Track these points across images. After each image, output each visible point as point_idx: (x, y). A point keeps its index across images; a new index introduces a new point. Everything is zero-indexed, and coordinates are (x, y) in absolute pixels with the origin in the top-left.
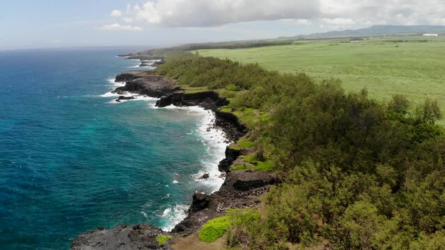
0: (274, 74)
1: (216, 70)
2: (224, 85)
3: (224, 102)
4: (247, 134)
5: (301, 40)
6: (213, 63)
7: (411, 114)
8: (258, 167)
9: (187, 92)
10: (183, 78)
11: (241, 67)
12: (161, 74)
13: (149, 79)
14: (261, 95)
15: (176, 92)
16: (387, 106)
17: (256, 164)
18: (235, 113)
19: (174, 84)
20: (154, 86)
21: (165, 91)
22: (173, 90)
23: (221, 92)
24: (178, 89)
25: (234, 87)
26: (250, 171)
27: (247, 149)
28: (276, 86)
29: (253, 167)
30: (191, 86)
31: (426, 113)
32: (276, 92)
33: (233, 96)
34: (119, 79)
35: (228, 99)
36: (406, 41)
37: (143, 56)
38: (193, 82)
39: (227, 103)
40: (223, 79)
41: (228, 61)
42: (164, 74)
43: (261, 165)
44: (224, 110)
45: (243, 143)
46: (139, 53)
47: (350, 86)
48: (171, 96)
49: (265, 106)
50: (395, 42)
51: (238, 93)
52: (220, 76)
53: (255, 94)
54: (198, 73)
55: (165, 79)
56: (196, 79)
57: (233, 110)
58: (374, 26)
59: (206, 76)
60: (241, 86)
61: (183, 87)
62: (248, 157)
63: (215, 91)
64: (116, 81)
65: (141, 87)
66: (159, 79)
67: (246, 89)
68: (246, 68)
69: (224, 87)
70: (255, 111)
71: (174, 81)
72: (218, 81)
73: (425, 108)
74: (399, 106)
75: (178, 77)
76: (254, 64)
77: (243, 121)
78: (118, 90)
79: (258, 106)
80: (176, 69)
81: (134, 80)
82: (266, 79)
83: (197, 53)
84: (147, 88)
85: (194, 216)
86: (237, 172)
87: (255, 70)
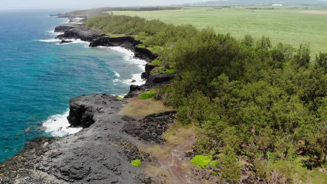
0: (171, 25)
1: (130, 23)
2: (137, 32)
3: (138, 42)
4: (158, 58)
5: (187, 7)
6: (127, 19)
8: (166, 72)
9: (111, 37)
10: (107, 28)
11: (147, 21)
12: (90, 26)
13: (82, 29)
14: (164, 37)
15: (103, 37)
16: (241, 42)
17: (165, 70)
18: (148, 48)
19: (101, 32)
20: (86, 33)
21: (95, 36)
22: (100, 36)
23: (136, 37)
24: (104, 35)
25: (143, 33)
26: (162, 73)
27: (159, 65)
28: (173, 32)
29: (164, 72)
30: (113, 34)
31: (263, 44)
32: (174, 36)
33: (144, 39)
34: (57, 30)
35: (141, 41)
36: (260, 9)
37: (69, 16)
38: (113, 32)
39: (141, 43)
40: (136, 28)
41: (138, 18)
42: (91, 25)
43: (168, 71)
44: (140, 46)
45: (154, 62)
47: (220, 31)
48: (100, 39)
49: (167, 44)
50: (253, 9)
51: (148, 38)
52: (134, 27)
53: (160, 36)
54: (117, 25)
55: (93, 29)
56: (116, 29)
57: (146, 46)
59: (124, 26)
60: (149, 33)
61: (107, 34)
62: (160, 68)
63: (131, 36)
64: (55, 31)
65: (76, 35)
66: (88, 29)
67: (152, 34)
68: (150, 22)
69: (138, 34)
70: (161, 47)
71: (99, 30)
72: (132, 30)
73: (262, 41)
74: (248, 41)
75: (103, 28)
76: (157, 19)
77: (154, 52)
78: (59, 37)
79: (162, 44)
80: (100, 22)
81: (71, 30)
82: (166, 28)
83: (112, 13)
84: (81, 34)
85: (134, 92)
86: (154, 74)
87: (157, 23)
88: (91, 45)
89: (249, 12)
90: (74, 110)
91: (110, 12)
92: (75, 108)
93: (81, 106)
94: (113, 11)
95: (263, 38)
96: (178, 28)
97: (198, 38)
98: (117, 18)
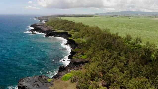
0: (87, 26)
1: (67, 25)
2: (70, 30)
3: (70, 36)
4: (78, 47)
5: (97, 15)
6: (66, 22)
7: (132, 41)
8: (82, 57)
9: (57, 32)
11: (76, 24)
13: (43, 27)
14: (83, 33)
15: (53, 32)
16: (125, 38)
17: (81, 56)
18: (74, 40)
20: (45, 29)
21: (49, 31)
22: (51, 31)
23: (69, 32)
24: (53, 30)
25: (74, 30)
26: (79, 59)
27: (78, 51)
29: (80, 57)
30: (58, 30)
31: (137, 41)
32: (88, 33)
33: (73, 34)
34: (32, 26)
35: (71, 35)
36: (132, 17)
37: (40, 18)
38: (58, 29)
39: (71, 36)
40: (70, 28)
41: (72, 21)
42: (48, 25)
44: (70, 38)
45: (76, 50)
46: (39, 17)
47: (113, 32)
48: (51, 33)
49: (84, 37)
50: (129, 17)
51: (75, 33)
53: (81, 33)
54: (61, 25)
55: (49, 27)
57: (73, 38)
58: (122, 11)
59: (64, 26)
60: (76, 30)
61: (55, 30)
62: (78, 54)
63: (67, 32)
64: (31, 27)
65: (40, 30)
66: (47, 27)
67: (78, 31)
68: (78, 24)
70: (81, 39)
71: (52, 28)
72: (68, 28)
73: (137, 39)
74: (128, 38)
75: (54, 26)
76: (81, 23)
77: (77, 42)
78: (32, 30)
79: (82, 37)
80: (53, 23)
81: (38, 27)
82: (85, 28)
83: (60, 18)
84: (42, 30)
85: (60, 73)
86: (74, 59)
87: (81, 25)
88: (46, 36)
90: (20, 88)
91: (59, 18)
93: (24, 86)
94: (61, 17)
96: (92, 28)
97: (101, 36)
98: (62, 21)
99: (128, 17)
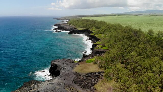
0: (109, 24)
1: (89, 23)
2: (91, 27)
3: (92, 32)
4: (100, 40)
5: (120, 14)
6: (87, 21)
7: (154, 36)
8: (103, 48)
9: (79, 29)
10: (77, 26)
11: (97, 22)
12: (70, 24)
13: (66, 25)
14: (104, 30)
15: (75, 29)
16: (147, 33)
17: (102, 47)
18: (95, 35)
19: (74, 27)
20: (67, 27)
21: (71, 29)
22: (74, 29)
23: (90, 30)
24: (76, 28)
25: (95, 28)
26: (100, 49)
27: (99, 44)
28: (110, 27)
29: (101, 48)
30: (80, 28)
31: (159, 35)
32: (109, 29)
33: (94, 31)
34: (55, 25)
35: (93, 32)
36: (159, 16)
39: (93, 33)
40: (91, 25)
41: (93, 20)
42: (71, 24)
43: (104, 48)
44: (92, 34)
45: (98, 43)
46: (61, 18)
47: (135, 27)
48: (73, 31)
49: (106, 33)
50: (155, 16)
51: (96, 30)
52: (90, 25)
53: (103, 29)
54: (82, 24)
55: (71, 25)
56: (82, 26)
57: (95, 34)
58: (148, 10)
59: (85, 24)
60: (97, 28)
61: (77, 28)
62: (100, 46)
63: (88, 29)
65: (63, 28)
66: (69, 25)
67: (99, 28)
68: (99, 22)
69: (92, 28)
70: (102, 35)
73: (159, 33)
74: (151, 33)
76: (102, 21)
77: (98, 37)
78: (55, 29)
79: (103, 33)
80: (75, 23)
81: (61, 26)
82: (106, 25)
84: (65, 28)
85: (84, 58)
86: (96, 49)
87: (102, 23)
88: (69, 33)
89: (153, 17)
90: (52, 66)
92: (53, 65)
93: (56, 65)
94: (82, 17)
95: (159, 31)
96: (113, 25)
97: (122, 31)
98: (83, 20)
99: (153, 15)
